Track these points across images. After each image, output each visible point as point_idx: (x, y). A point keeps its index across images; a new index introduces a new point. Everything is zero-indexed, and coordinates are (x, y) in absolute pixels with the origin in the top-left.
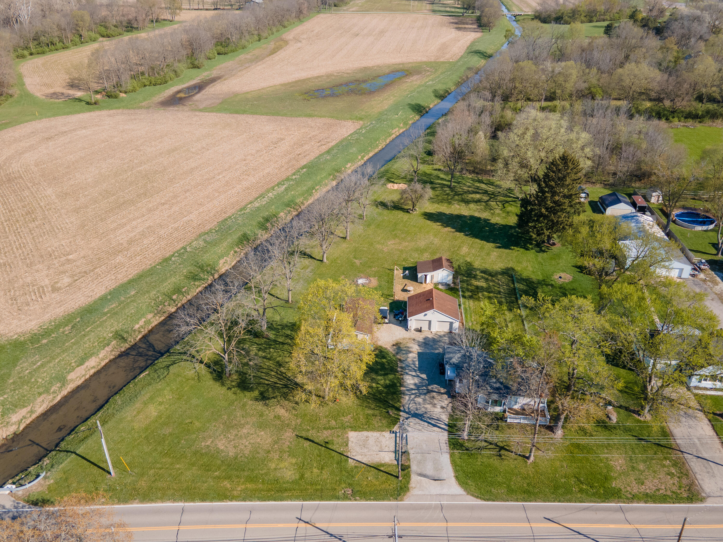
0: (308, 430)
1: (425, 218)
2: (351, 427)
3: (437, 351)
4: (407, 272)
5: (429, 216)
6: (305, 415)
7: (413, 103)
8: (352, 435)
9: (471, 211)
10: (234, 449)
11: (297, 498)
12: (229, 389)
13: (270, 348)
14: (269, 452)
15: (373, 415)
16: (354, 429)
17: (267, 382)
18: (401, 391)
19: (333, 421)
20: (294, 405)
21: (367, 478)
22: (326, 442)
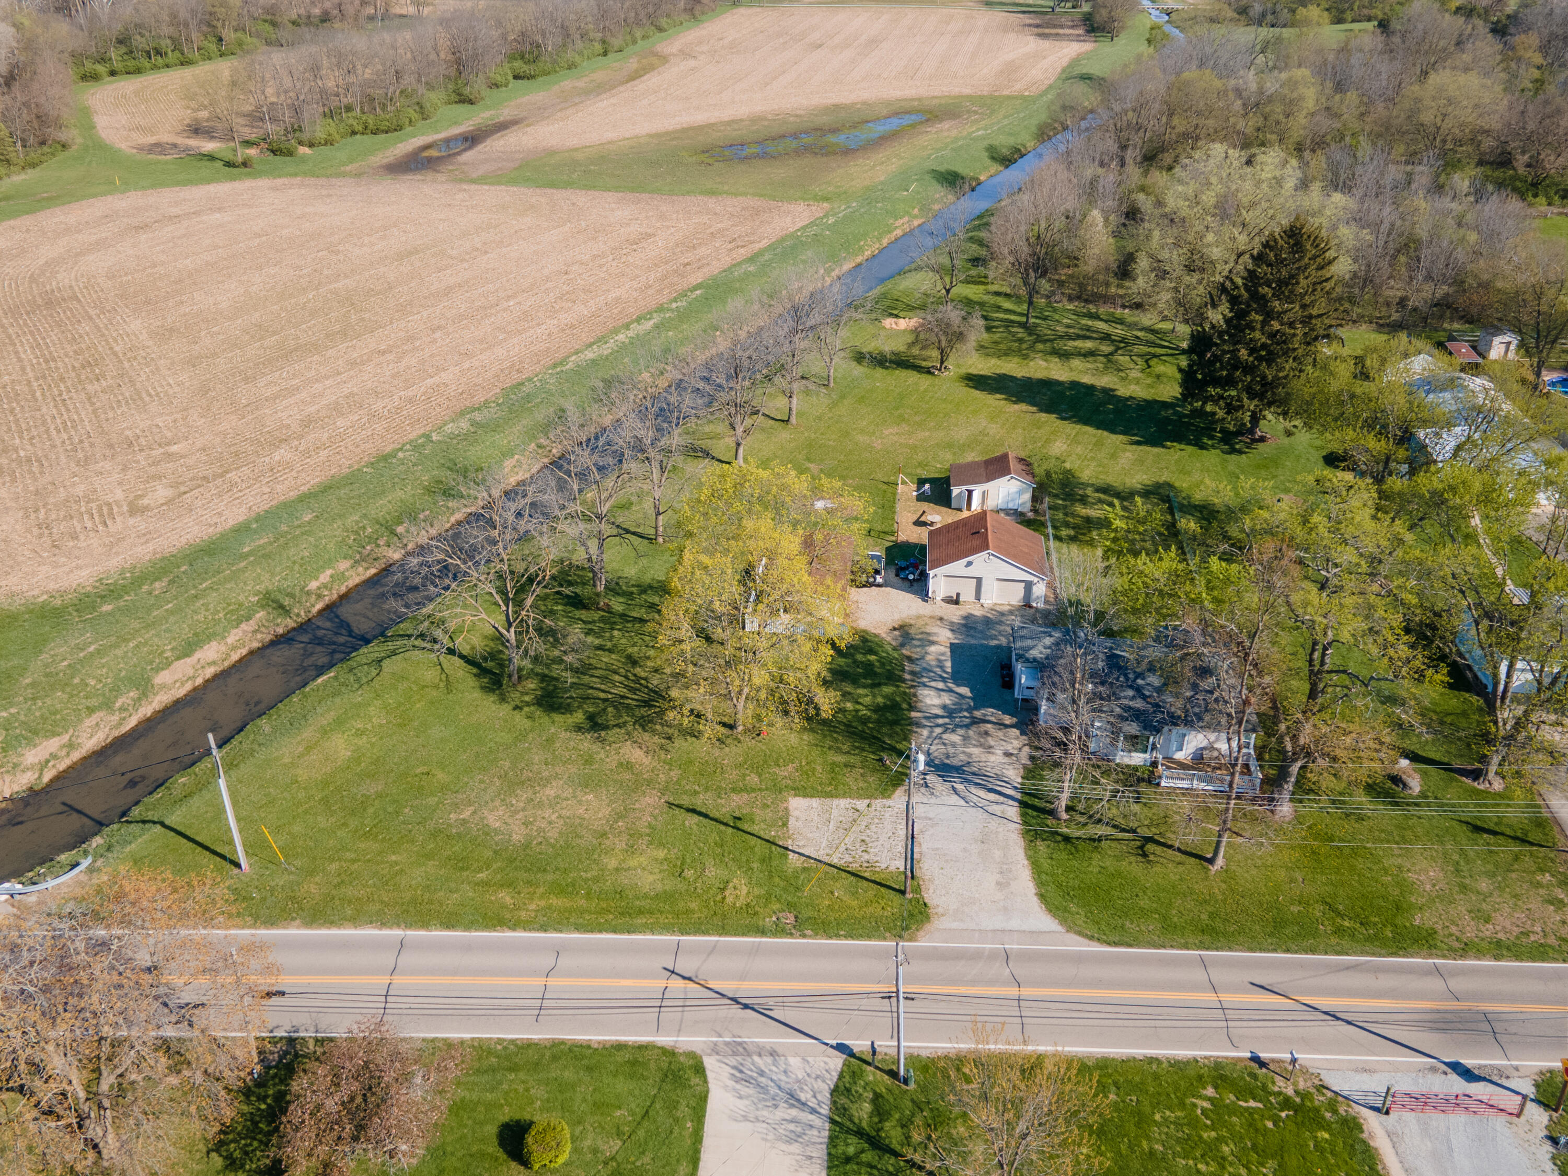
0: (696, 793)
1: (967, 385)
2: (794, 789)
3: (994, 643)
4: (927, 486)
5: (978, 382)
6: (691, 762)
7: (942, 168)
8: (798, 806)
9: (1074, 373)
10: (523, 827)
11: (667, 928)
12: (516, 708)
13: (613, 629)
14: (604, 835)
15: (846, 766)
16: (803, 791)
17: (602, 695)
18: (910, 718)
19: (753, 775)
20: (663, 741)
21: (832, 893)
22: (735, 818)
